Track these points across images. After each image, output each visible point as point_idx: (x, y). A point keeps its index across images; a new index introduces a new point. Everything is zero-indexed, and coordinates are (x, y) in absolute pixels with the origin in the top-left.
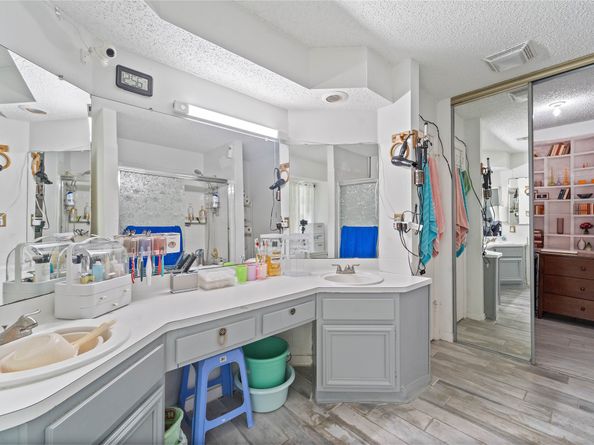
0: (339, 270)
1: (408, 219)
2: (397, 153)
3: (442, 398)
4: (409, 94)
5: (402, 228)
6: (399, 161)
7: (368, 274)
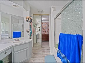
0: (16, 40)
1: (29, 31)
2: (27, 20)
3: (34, 56)
4: (29, 11)
5: (28, 32)
6: (28, 21)
7: (22, 40)
